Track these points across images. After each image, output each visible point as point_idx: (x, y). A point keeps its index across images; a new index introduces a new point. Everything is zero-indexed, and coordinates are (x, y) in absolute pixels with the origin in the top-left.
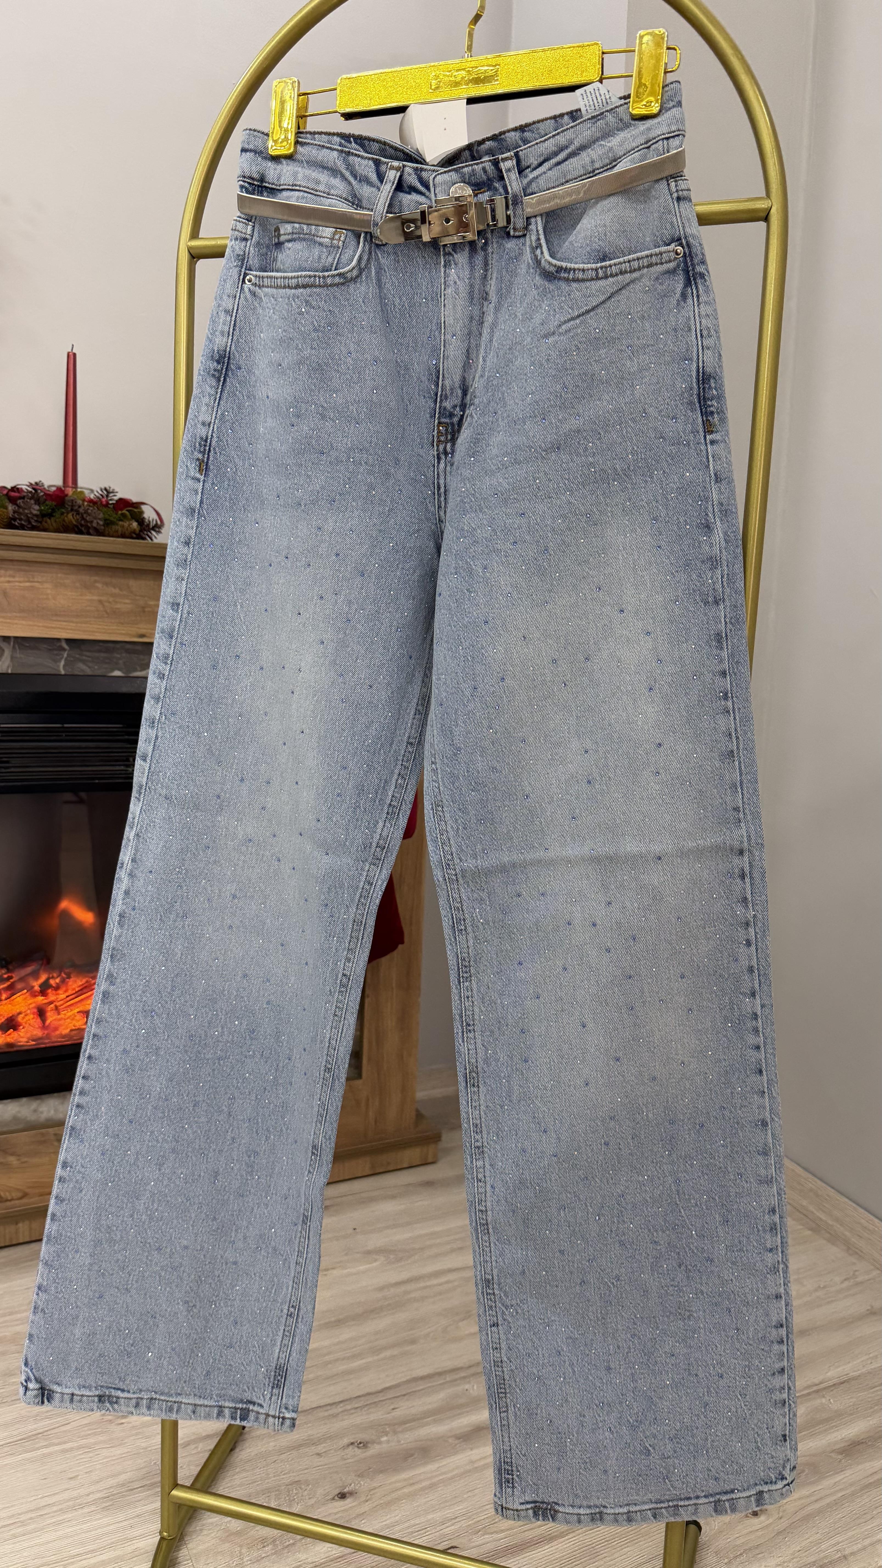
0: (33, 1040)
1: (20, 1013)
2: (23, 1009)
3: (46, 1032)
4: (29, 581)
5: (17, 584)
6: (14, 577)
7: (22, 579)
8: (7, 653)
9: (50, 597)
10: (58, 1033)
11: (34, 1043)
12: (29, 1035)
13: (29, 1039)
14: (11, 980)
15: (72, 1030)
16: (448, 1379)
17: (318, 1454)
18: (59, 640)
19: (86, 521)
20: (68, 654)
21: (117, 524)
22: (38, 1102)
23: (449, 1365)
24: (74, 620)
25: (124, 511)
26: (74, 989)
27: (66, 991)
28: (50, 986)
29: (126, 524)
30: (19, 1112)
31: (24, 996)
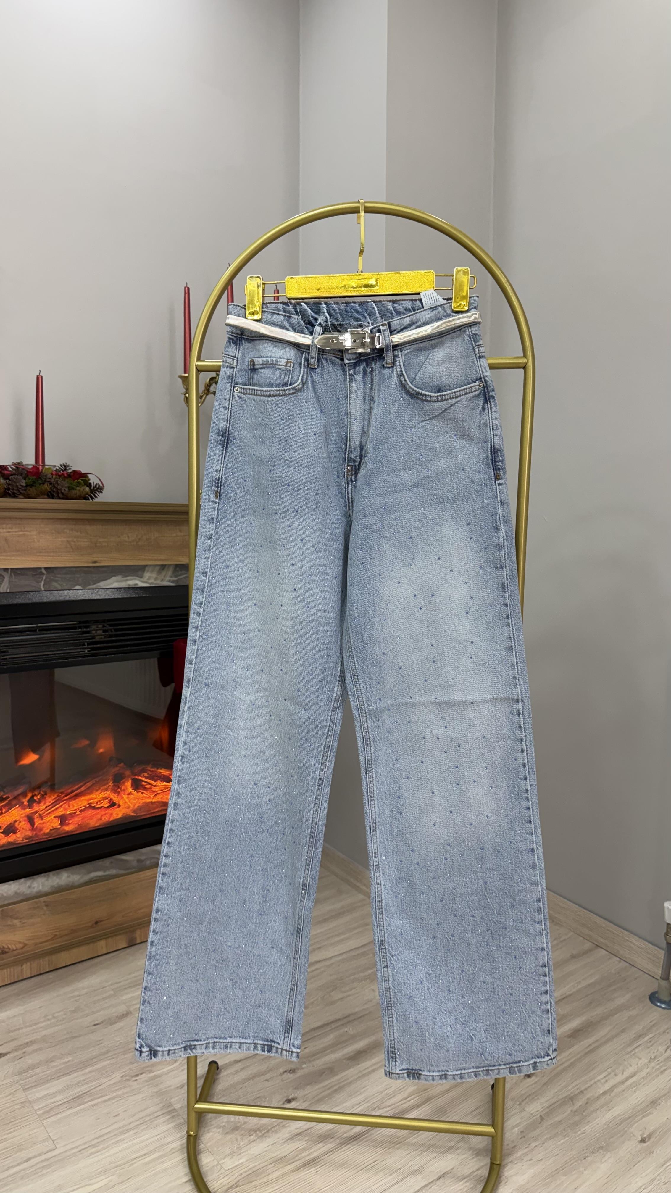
0: (26, 839)
1: (16, 821)
2: (17, 818)
3: (34, 833)
4: (21, 531)
5: (14, 533)
6: (12, 528)
7: (17, 530)
8: (7, 579)
9: (36, 540)
10: (42, 832)
11: (27, 841)
12: (23, 835)
13: (23, 838)
14: (9, 799)
15: (51, 830)
16: (333, 1027)
17: (267, 1080)
18: (40, 568)
19: (58, 489)
20: (46, 577)
21: (76, 489)
22: (31, 881)
23: (331, 1018)
24: (52, 554)
25: (79, 480)
26: (50, 802)
27: (45, 803)
28: (35, 801)
29: (82, 489)
30: (19, 889)
31: (17, 810)
